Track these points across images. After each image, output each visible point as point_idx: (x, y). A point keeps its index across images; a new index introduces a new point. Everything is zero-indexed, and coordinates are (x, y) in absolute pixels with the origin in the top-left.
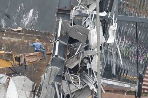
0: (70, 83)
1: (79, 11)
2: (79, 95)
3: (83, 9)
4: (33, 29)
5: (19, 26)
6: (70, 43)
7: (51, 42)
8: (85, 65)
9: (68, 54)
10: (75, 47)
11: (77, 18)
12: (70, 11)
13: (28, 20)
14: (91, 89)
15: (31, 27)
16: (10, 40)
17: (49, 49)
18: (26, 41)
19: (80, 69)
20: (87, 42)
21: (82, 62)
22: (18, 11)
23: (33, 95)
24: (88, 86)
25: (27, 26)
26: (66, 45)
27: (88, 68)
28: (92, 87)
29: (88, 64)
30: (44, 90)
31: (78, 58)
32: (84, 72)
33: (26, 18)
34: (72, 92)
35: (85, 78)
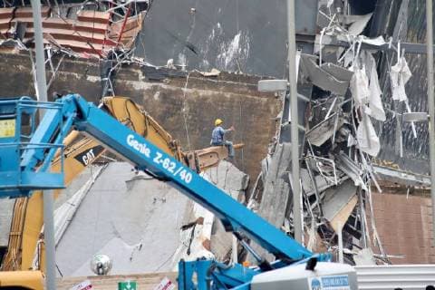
0: (316, 173)
1: (331, 36)
2: (333, 196)
3: (339, 33)
4: (241, 73)
5: (212, 66)
6: (314, 97)
7: (277, 97)
8: (343, 140)
9: (310, 119)
10: (323, 106)
11: (327, 51)
12: (314, 37)
13: (231, 55)
14: (357, 184)
15: (236, 68)
16: (197, 93)
17: (272, 109)
18: (228, 95)
19: (334, 147)
20: (348, 94)
21: (338, 133)
22: (212, 36)
23: (244, 197)
24: (350, 179)
25: (228, 66)
26: (308, 103)
27: (349, 145)
28: (358, 181)
29: (350, 138)
30: (269, 189)
31: (330, 126)
32: (342, 152)
33: (227, 51)
34: (320, 190)
35: (343, 163)
